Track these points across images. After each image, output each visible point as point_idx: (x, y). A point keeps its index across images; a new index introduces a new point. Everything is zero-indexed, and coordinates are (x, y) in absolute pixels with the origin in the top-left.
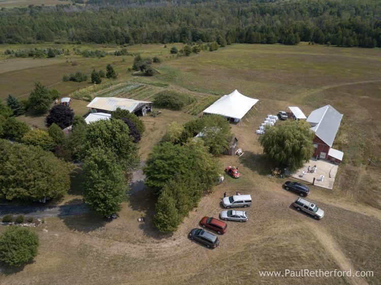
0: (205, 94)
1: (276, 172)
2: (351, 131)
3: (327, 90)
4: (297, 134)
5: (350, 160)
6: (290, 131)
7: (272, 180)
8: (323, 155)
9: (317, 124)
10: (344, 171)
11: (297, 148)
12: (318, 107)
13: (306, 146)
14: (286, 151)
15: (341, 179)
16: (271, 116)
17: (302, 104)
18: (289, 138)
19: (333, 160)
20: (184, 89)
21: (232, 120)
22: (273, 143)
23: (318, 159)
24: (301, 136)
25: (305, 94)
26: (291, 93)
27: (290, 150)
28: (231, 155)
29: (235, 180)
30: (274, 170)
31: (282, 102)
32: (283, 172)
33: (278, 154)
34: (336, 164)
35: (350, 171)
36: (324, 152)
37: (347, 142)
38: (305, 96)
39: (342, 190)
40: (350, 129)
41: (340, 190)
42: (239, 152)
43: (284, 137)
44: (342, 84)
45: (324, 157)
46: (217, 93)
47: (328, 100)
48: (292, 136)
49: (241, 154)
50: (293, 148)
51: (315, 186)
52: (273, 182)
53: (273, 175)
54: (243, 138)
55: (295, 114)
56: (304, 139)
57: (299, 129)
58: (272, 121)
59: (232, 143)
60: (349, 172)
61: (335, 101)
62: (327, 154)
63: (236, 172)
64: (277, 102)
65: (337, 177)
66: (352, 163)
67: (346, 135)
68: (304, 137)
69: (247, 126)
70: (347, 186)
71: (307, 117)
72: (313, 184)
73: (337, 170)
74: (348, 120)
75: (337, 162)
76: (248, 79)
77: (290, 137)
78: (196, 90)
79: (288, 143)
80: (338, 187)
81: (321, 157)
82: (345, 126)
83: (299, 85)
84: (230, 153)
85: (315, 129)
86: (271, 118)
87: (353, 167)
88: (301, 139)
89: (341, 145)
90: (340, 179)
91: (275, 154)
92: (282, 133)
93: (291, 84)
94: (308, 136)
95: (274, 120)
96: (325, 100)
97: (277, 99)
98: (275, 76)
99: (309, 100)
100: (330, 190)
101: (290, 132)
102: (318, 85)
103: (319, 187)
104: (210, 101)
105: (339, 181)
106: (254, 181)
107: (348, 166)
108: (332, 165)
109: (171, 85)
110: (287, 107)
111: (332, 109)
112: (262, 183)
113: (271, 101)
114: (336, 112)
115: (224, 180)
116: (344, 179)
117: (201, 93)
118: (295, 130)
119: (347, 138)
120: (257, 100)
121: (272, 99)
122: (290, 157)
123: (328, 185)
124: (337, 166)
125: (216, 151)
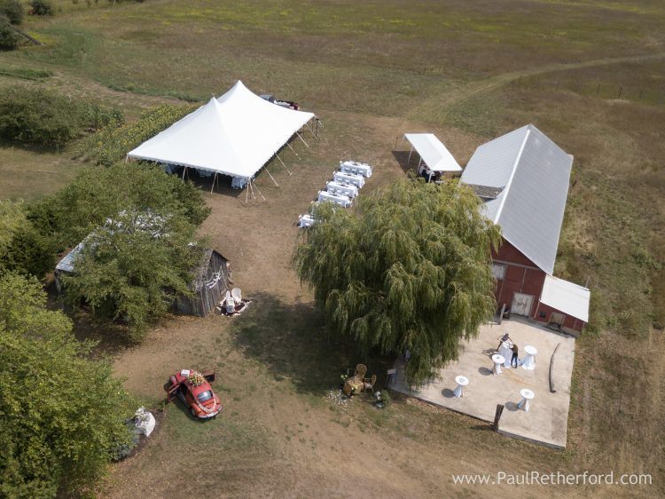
0: (155, 99)
1: (356, 384)
2: (599, 208)
3: (513, 83)
4: (434, 239)
5: (611, 315)
6: (408, 227)
7: (344, 418)
8: (522, 301)
9: (500, 190)
10: (597, 362)
11: (435, 294)
12: (493, 135)
13: (468, 286)
14: (393, 309)
15: (592, 395)
16: (349, 164)
17: (445, 124)
18: (403, 257)
19: (558, 318)
20: (95, 86)
21: (223, 183)
22: (342, 274)
23: (506, 317)
24: (446, 243)
25: (454, 95)
26: (412, 94)
27: (408, 304)
28: (201, 314)
29: (198, 427)
30: (351, 375)
31: (387, 119)
32: (383, 383)
33: (363, 321)
34: (566, 334)
35: (619, 358)
36: (526, 292)
37: (590, 246)
38: (452, 101)
39: (602, 444)
40: (596, 201)
41: (593, 446)
42: (231, 304)
43: (383, 255)
44: (552, 67)
45: (527, 311)
46: (193, 96)
47: (520, 112)
48: (412, 247)
49: (238, 308)
50: (421, 294)
51: (503, 434)
52: (346, 425)
53: (349, 394)
54: (256, 247)
55: (425, 155)
56: (460, 259)
57: (440, 217)
58: (351, 182)
59: (203, 270)
60: (613, 363)
61: (538, 114)
62: (536, 300)
63: (206, 394)
64: (370, 120)
65: (575, 388)
66: (617, 324)
67: (585, 222)
68: (461, 248)
69: (272, 201)
70: (616, 426)
71: (464, 166)
72: (494, 427)
73: (573, 355)
74: (585, 171)
75: (570, 326)
76: (292, 56)
77: (407, 252)
78: (130, 89)
79: (398, 279)
80: (586, 433)
81: (515, 309)
82: (580, 192)
83: (436, 71)
84: (196, 309)
85: (493, 213)
86: (349, 171)
87: (623, 340)
88: (446, 258)
89: (575, 259)
90: (587, 394)
91: (350, 320)
92: (377, 238)
93: (413, 70)
94: (471, 241)
95: (360, 178)
96: (512, 111)
97: (370, 110)
98: (369, 49)
99: (463, 114)
100: (557, 448)
101: (404, 235)
102: (487, 71)
103: (515, 437)
104: (162, 120)
105: (586, 404)
106: (275, 428)
107: (607, 337)
108: (553, 338)
109: (59, 75)
110: (402, 136)
111: (541, 139)
112: (306, 434)
113: (352, 117)
114: (552, 148)
115: (156, 430)
116: (600, 394)
117: (143, 98)
118: (425, 221)
119: (588, 231)
120: (310, 115)
121: (357, 111)
122: (409, 325)
123: (551, 427)
124: (572, 341)
125: (125, 313)
